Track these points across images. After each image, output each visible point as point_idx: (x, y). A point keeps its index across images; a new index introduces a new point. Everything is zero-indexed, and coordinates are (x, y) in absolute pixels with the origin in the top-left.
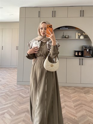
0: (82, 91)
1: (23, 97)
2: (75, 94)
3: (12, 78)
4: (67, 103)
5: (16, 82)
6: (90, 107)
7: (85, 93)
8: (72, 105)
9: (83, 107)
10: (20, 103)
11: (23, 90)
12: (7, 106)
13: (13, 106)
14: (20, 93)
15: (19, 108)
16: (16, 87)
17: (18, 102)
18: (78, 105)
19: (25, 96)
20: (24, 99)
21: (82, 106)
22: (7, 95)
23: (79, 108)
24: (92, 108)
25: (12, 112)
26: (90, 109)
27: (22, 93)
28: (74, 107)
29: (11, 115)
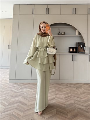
0: (74, 86)
1: (15, 92)
2: (67, 88)
3: (4, 77)
4: (57, 96)
5: (8, 81)
6: (79, 98)
7: (76, 88)
8: (63, 96)
10: (12, 97)
11: (15, 87)
13: (6, 99)
14: (13, 89)
15: (12, 100)
16: (8, 85)
17: (11, 96)
18: (69, 96)
19: (17, 91)
20: (16, 94)
21: (72, 97)
23: (69, 99)
24: (80, 98)
25: (5, 103)
26: (78, 99)
27: (15, 89)
28: (64, 98)
29: (4, 105)
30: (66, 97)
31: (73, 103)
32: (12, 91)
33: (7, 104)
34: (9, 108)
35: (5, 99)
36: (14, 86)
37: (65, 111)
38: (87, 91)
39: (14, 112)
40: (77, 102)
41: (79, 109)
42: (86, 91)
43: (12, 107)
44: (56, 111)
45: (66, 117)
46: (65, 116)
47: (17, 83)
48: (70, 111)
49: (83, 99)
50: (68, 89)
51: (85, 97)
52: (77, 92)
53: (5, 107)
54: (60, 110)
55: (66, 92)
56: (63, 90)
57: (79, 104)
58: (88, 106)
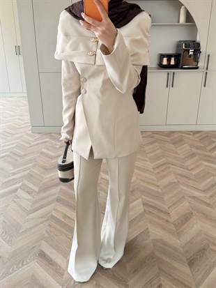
0: (167, 138)
1: (49, 157)
6: (184, 169)
7: (174, 144)
8: (149, 165)
9: (171, 169)
11: (47, 144)
12: (18, 176)
13: (32, 176)
14: (43, 150)
15: (45, 177)
17: (42, 167)
18: (162, 165)
19: (54, 154)
20: (53, 161)
21: (169, 168)
22: (15, 154)
23: (163, 171)
24: (188, 170)
25: (31, 186)
26: (184, 172)
27: (47, 149)
28: (153, 169)
29: (30, 192)
30: (158, 167)
31: (174, 183)
32: (42, 153)
33: (37, 190)
34: (43, 199)
35: (30, 177)
36: (46, 142)
37: (162, 205)
38: (199, 151)
39: (55, 209)
40: (183, 179)
41: (190, 197)
42: (194, 150)
43: (48, 197)
44: (143, 204)
45: (167, 221)
46: (165, 217)
47: (49, 134)
48: (174, 204)
49: (194, 173)
50: (157, 146)
51: (197, 167)
52: (176, 153)
53: (32, 198)
54: (151, 200)
55: (153, 154)
56: (146, 148)
57: (188, 186)
58: (208, 189)
